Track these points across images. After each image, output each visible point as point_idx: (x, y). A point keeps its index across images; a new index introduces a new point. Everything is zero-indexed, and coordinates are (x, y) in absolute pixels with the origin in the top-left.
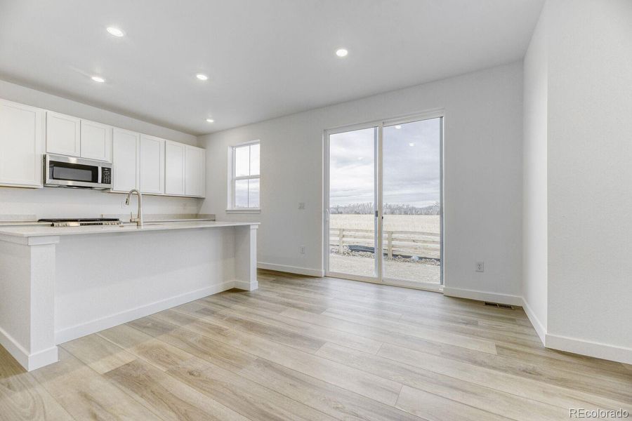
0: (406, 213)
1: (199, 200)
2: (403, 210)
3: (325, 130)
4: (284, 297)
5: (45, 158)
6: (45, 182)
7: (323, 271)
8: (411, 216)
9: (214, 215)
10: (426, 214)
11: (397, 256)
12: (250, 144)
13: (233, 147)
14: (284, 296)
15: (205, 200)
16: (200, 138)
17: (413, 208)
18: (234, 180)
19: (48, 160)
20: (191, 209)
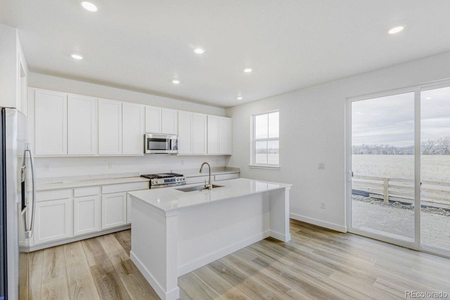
0: (385, 153)
1: (227, 157)
2: (381, 150)
3: (346, 98)
4: (321, 255)
5: (145, 136)
6: (145, 152)
7: (346, 227)
8: (391, 156)
9: (239, 169)
10: (409, 154)
11: (395, 202)
12: (268, 113)
13: (254, 116)
14: (320, 253)
15: (232, 157)
16: (227, 110)
17: (393, 148)
18: (255, 141)
19: (147, 137)
20: (222, 164)
